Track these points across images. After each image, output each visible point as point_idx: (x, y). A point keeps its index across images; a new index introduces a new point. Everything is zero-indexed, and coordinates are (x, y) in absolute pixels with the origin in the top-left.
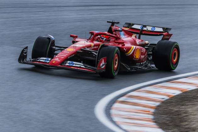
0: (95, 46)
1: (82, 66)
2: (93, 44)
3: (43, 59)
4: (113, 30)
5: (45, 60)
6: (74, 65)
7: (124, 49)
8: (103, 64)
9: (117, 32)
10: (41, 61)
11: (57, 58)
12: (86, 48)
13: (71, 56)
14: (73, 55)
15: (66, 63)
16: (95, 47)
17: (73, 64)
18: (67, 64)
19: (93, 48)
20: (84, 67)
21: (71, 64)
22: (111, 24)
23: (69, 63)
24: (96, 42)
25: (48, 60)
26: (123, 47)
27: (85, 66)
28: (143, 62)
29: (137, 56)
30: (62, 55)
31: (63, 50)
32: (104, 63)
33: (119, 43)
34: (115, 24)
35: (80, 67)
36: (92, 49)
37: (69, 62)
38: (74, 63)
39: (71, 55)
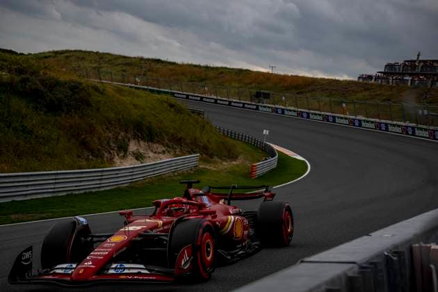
0: (164, 224)
1: (143, 271)
2: (161, 222)
3: (61, 268)
4: (191, 195)
5: (66, 268)
6: (126, 271)
7: (217, 223)
8: (185, 261)
9: (199, 197)
10: (58, 271)
11: (88, 261)
12: (149, 231)
13: (121, 251)
14: (125, 249)
15: (108, 270)
16: (165, 227)
17: (125, 268)
18: (111, 271)
19: (161, 229)
20: (146, 272)
21: (120, 268)
22: (186, 185)
23: (115, 269)
24: (166, 219)
25: (72, 269)
26: (215, 220)
27: (148, 270)
28: (245, 241)
29: (239, 232)
30: (99, 253)
31: (103, 241)
32: (188, 258)
33: (206, 214)
34: (193, 184)
35: (139, 274)
36: (160, 232)
37: (114, 266)
38: (126, 266)
39: (118, 250)
